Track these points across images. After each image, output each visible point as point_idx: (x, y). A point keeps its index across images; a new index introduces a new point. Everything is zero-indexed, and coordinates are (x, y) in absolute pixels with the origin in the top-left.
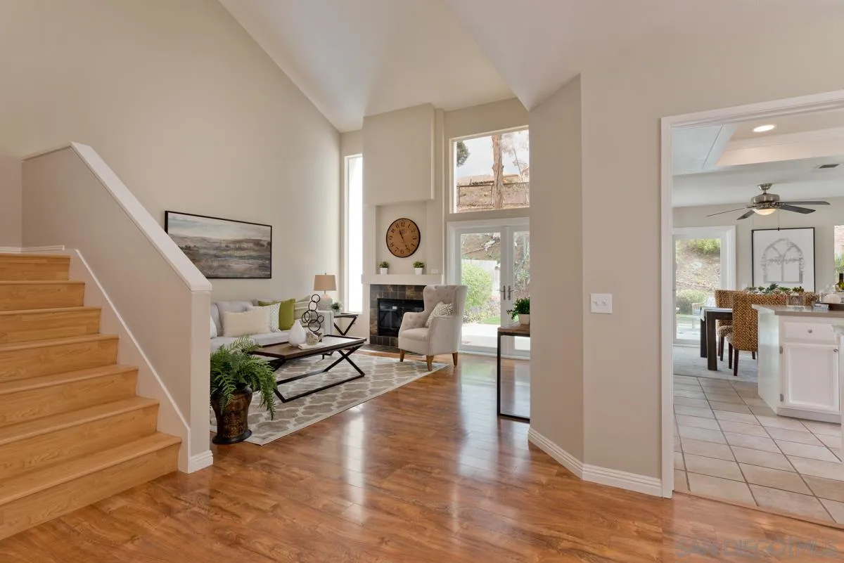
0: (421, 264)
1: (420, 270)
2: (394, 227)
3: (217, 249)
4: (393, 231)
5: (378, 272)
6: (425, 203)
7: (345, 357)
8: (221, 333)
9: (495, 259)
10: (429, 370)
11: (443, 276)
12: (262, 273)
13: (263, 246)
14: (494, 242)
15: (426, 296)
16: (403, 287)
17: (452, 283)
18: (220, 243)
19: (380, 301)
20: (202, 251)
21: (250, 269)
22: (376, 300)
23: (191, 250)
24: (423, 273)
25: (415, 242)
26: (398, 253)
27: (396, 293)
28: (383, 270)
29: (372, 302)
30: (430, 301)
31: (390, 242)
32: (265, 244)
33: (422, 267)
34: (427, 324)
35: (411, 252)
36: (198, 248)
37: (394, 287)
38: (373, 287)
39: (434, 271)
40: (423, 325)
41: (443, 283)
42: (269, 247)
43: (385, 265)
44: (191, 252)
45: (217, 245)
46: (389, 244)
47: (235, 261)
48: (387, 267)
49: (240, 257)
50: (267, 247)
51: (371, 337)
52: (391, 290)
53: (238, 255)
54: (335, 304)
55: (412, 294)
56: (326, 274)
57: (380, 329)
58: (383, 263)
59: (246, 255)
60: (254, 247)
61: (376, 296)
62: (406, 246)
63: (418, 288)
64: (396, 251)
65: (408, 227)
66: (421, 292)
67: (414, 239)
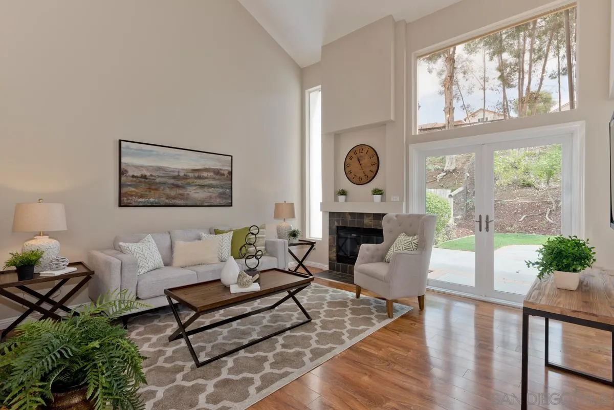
0: (379, 191)
1: (379, 196)
2: (352, 154)
3: (174, 178)
4: (351, 158)
5: (336, 200)
6: (383, 125)
7: (292, 295)
8: (168, 264)
9: (447, 188)
10: (390, 316)
11: (404, 204)
12: (223, 202)
13: (223, 175)
14: (445, 174)
15: (385, 226)
16: (361, 215)
17: (415, 210)
18: (179, 172)
19: (338, 227)
20: (158, 180)
21: (210, 197)
22: (334, 227)
23: (147, 179)
25: (370, 175)
26: (356, 180)
29: (330, 229)
30: (391, 232)
31: (348, 169)
32: (226, 173)
33: (381, 194)
34: (387, 258)
35: (369, 180)
36: (154, 176)
37: (351, 214)
38: (332, 214)
39: (395, 198)
40: (382, 259)
41: (404, 212)
42: (230, 176)
43: (343, 193)
44: (147, 180)
45: (176, 174)
46: (347, 171)
47: (195, 189)
48: (345, 195)
49: (199, 185)
50: (227, 176)
51: (330, 263)
52: (349, 218)
53: (197, 183)
54: (294, 231)
55: (370, 223)
56: (285, 202)
57: (338, 256)
58: (341, 190)
59: (205, 183)
60: (214, 176)
61: (335, 224)
62: (364, 172)
63: (376, 216)
64: (354, 178)
65: (366, 153)
66: (380, 221)
67: (372, 165)
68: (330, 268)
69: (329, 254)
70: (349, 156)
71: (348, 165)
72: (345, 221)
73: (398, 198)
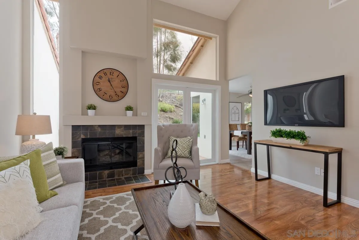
0: (131, 107)
1: (131, 112)
2: (101, 74)
4: (100, 78)
5: (84, 114)
6: (134, 59)
16: (113, 127)
22: (80, 139)
24: (133, 116)
26: (107, 97)
27: (105, 132)
28: (91, 112)
29: (74, 142)
31: (97, 87)
35: (120, 98)
38: (75, 128)
46: (96, 89)
48: (94, 109)
52: (99, 130)
55: (122, 133)
61: (81, 137)
62: (115, 92)
63: (127, 127)
64: (103, 95)
65: (117, 77)
66: (130, 131)
67: (123, 87)
70: (98, 76)
71: (97, 84)
72: (93, 133)
73: (146, 113)
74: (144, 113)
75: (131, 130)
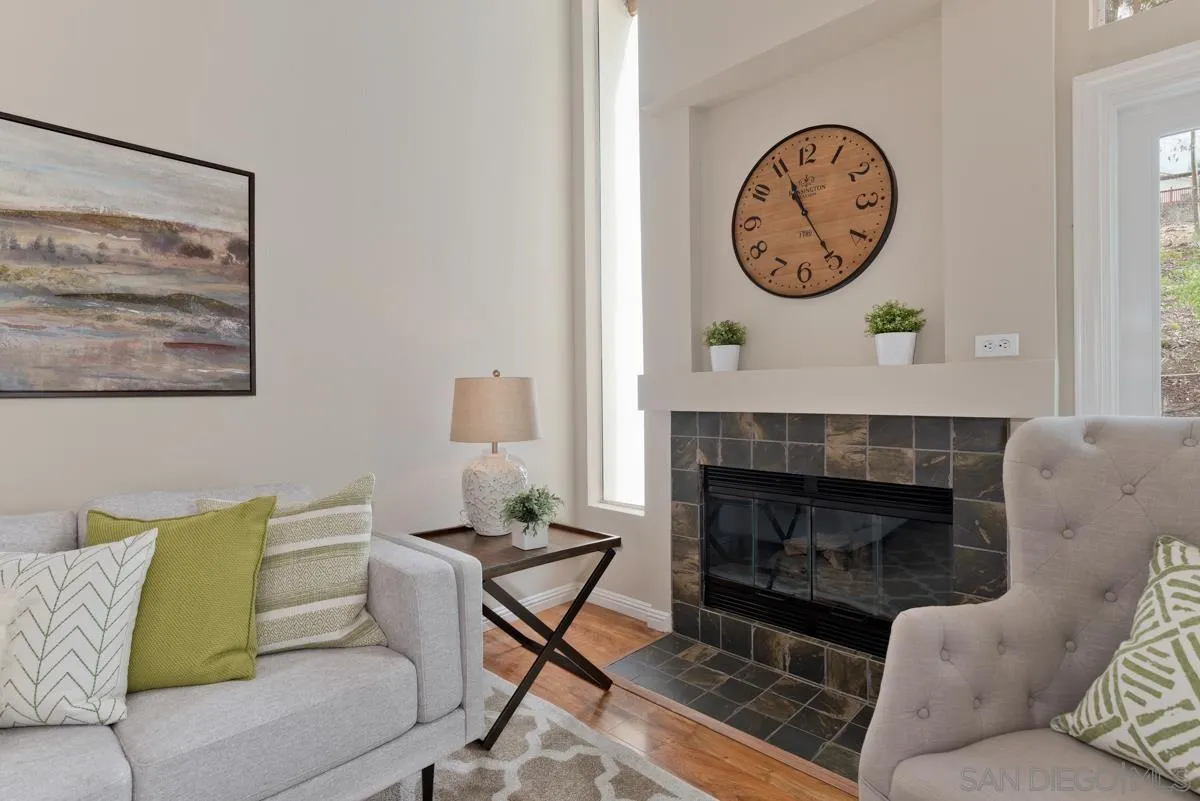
0: (906, 315)
1: (906, 339)
2: (767, 176)
4: (760, 196)
5: (700, 364)
13: (204, 253)
16: (811, 424)
19: (709, 473)
22: (693, 469)
24: (917, 358)
25: (854, 251)
26: (788, 279)
27: (780, 448)
28: (722, 356)
29: (677, 477)
31: (747, 241)
32: (218, 246)
33: (915, 328)
35: (847, 274)
37: (769, 421)
38: (682, 421)
39: (1000, 345)
43: (731, 335)
46: (745, 251)
47: (20, 310)
48: (737, 343)
49: (43, 291)
50: (225, 262)
51: (675, 607)
52: (756, 434)
53: (29, 281)
54: (524, 500)
55: (857, 457)
56: (496, 373)
57: (709, 583)
58: (723, 324)
59: (91, 286)
60: (144, 254)
61: (695, 458)
62: (823, 244)
63: (884, 427)
64: (773, 274)
65: (833, 162)
66: (904, 450)
67: (861, 207)
68: (676, 627)
69: (674, 572)
70: (753, 187)
71: (751, 224)
72: (736, 448)
73: (1014, 339)
74: (996, 339)
75: (911, 447)
